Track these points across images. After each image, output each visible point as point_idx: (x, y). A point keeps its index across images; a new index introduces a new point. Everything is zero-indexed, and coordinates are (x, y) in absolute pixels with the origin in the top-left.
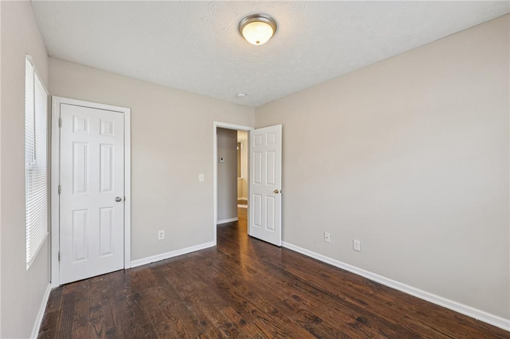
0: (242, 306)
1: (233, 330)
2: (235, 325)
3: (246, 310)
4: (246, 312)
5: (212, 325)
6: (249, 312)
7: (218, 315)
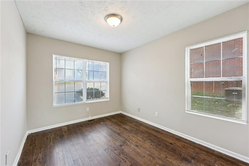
0: (121, 153)
1: (125, 143)
2: (124, 145)
3: (119, 151)
4: (119, 150)
5: (133, 145)
6: (118, 150)
7: (132, 149)
